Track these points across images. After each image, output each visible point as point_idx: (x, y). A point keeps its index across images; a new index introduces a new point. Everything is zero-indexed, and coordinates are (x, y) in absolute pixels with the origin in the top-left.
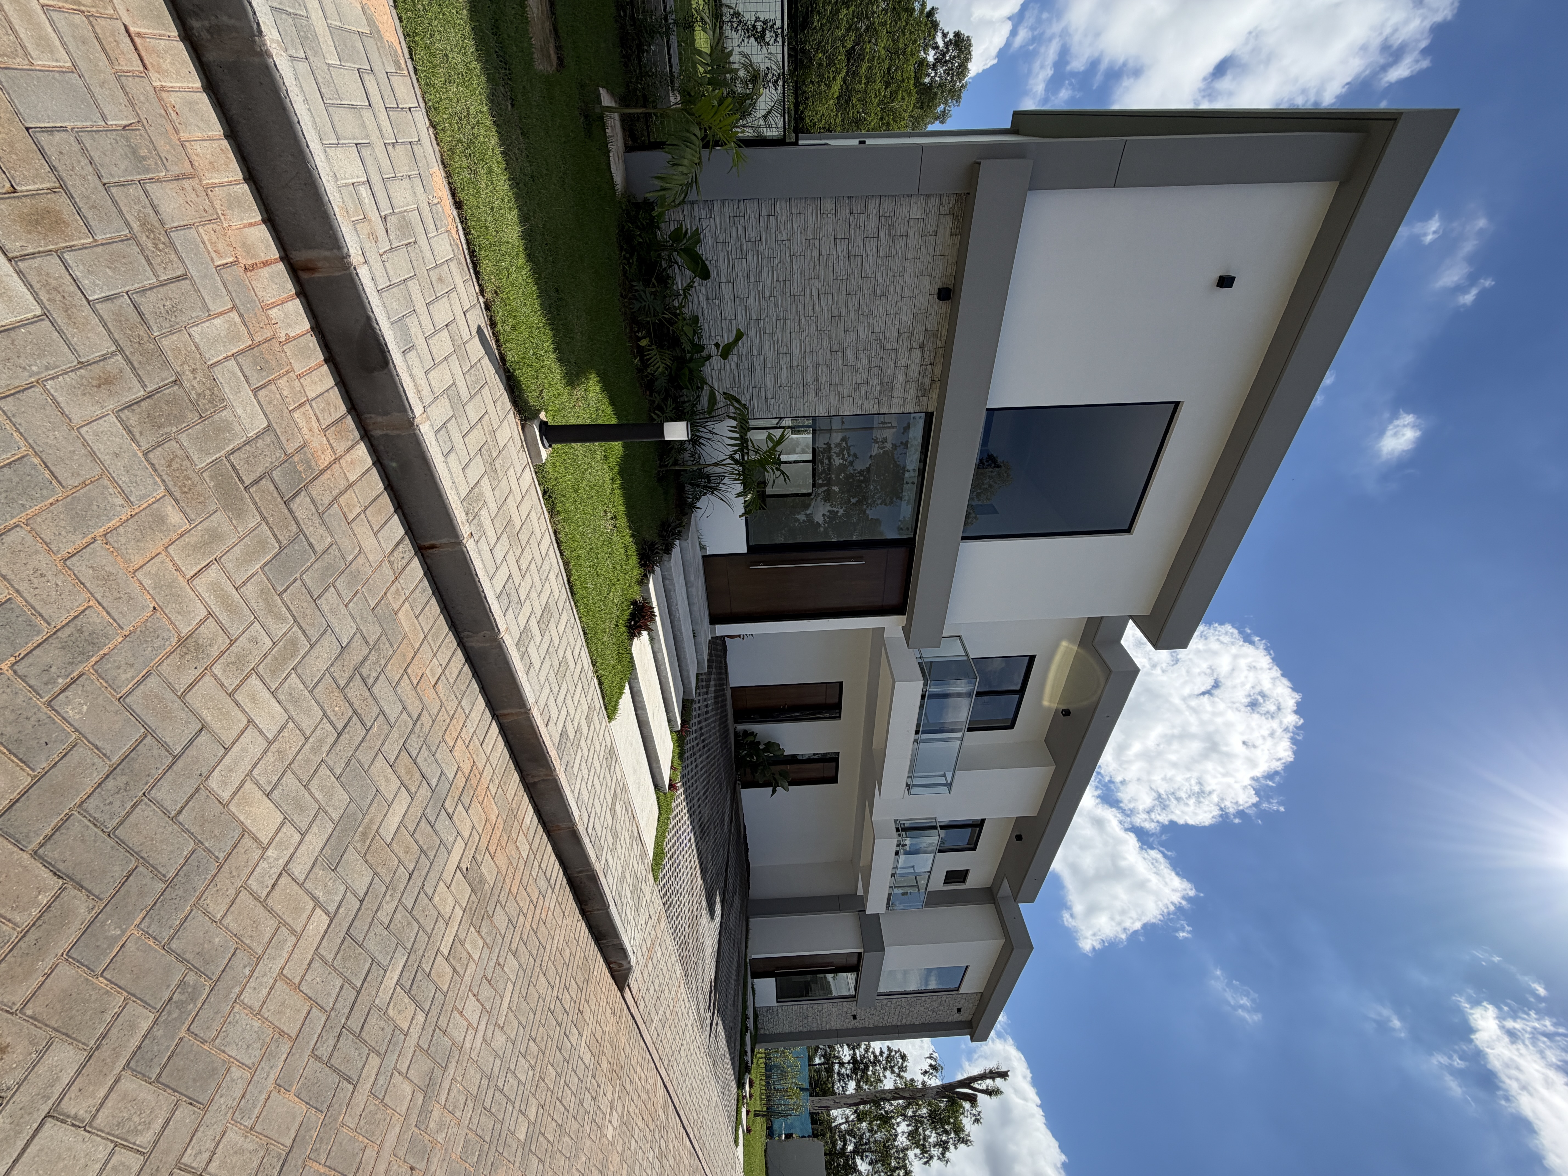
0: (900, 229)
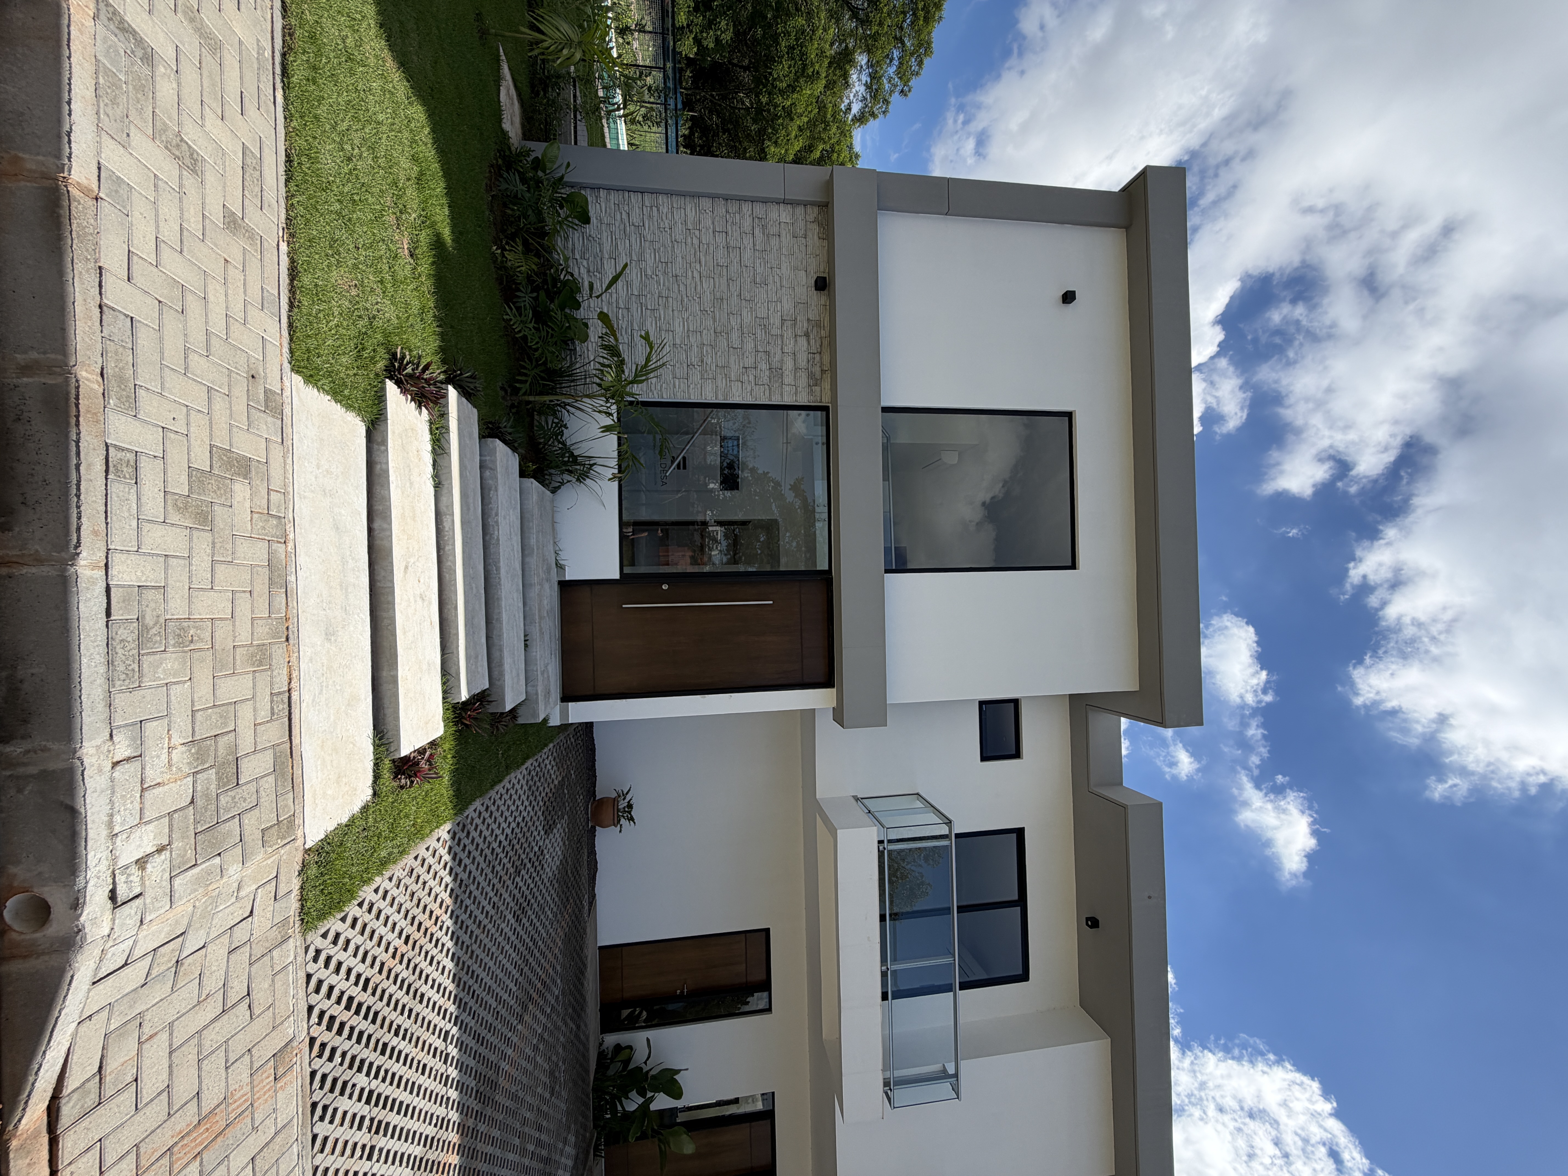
0: (774, 230)
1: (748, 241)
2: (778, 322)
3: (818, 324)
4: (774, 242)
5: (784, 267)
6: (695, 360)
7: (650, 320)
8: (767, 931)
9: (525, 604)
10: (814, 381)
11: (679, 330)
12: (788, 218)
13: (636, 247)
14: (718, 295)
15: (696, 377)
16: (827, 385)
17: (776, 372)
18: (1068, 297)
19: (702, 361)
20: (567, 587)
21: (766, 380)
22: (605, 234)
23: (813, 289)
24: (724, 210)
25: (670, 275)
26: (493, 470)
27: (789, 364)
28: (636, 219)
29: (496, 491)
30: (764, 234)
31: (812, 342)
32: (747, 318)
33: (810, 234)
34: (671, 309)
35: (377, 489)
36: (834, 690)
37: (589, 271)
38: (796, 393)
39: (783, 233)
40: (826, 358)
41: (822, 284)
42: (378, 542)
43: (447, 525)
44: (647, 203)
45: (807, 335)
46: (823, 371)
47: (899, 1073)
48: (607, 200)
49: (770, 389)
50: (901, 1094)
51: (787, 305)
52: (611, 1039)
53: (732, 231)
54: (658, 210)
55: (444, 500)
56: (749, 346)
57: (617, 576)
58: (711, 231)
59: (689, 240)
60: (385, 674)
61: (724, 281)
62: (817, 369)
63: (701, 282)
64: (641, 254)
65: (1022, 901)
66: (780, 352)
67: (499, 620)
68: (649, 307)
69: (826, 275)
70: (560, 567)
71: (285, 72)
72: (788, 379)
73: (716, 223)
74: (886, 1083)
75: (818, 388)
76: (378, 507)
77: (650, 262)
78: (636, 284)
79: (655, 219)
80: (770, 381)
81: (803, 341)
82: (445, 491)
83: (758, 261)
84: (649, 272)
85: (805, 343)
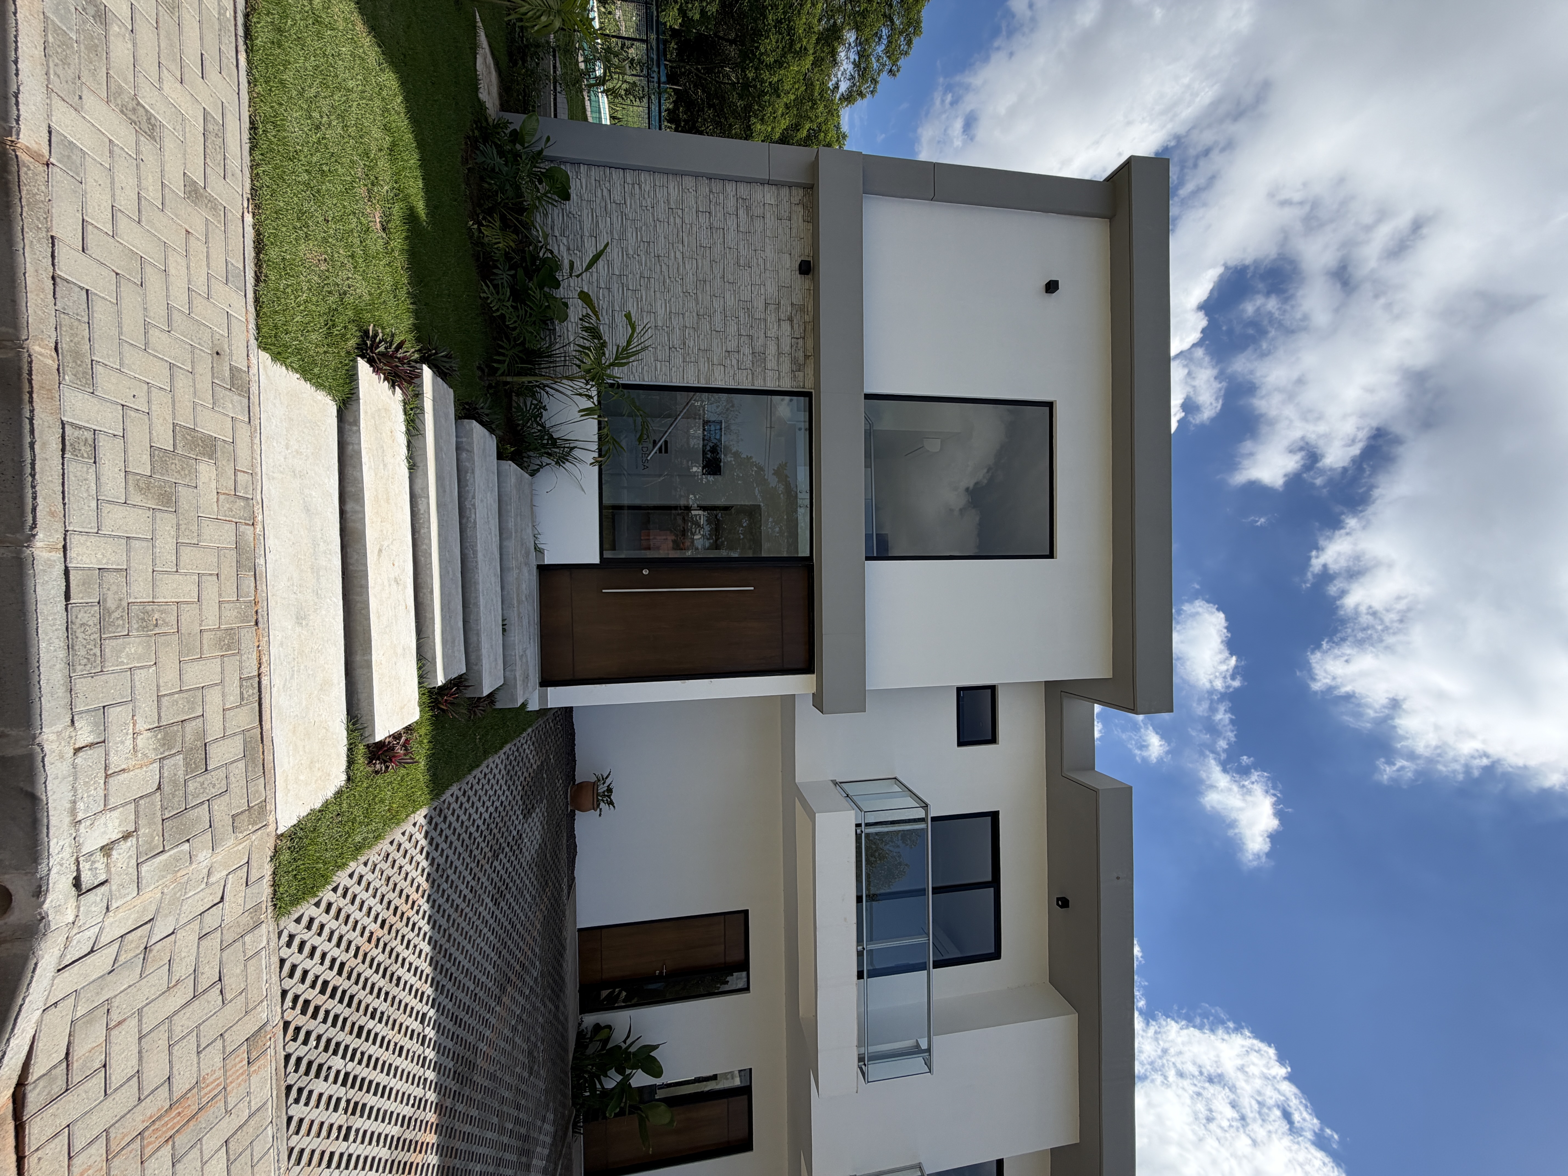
0: (758, 211)
1: (731, 223)
2: (761, 306)
3: (802, 309)
4: (758, 224)
5: (768, 250)
6: (677, 343)
7: (631, 300)
8: (746, 913)
9: (502, 588)
10: (798, 367)
11: (661, 312)
12: (773, 200)
13: (617, 226)
14: (701, 277)
15: (678, 360)
16: (810, 371)
17: (759, 357)
18: (1052, 287)
19: (684, 344)
20: (545, 571)
21: (749, 364)
22: (585, 211)
23: (797, 272)
24: (707, 190)
25: (652, 255)
26: (470, 452)
27: (772, 349)
28: (617, 196)
29: (473, 473)
30: (747, 215)
31: (796, 326)
32: (731, 301)
33: (794, 217)
34: (652, 290)
35: (349, 470)
36: (814, 677)
37: (569, 249)
38: (779, 379)
39: (768, 215)
40: (810, 343)
41: (806, 268)
42: (350, 525)
43: (422, 508)
44: (629, 180)
45: (790, 319)
46: (806, 357)
47: (873, 1049)
48: (588, 176)
49: (753, 374)
50: (874, 1069)
51: (771, 289)
52: (590, 1019)
53: (716, 212)
54: (640, 188)
55: (419, 483)
56: (732, 329)
57: (597, 560)
58: (694, 210)
59: (672, 220)
60: (358, 658)
61: (707, 262)
62: (800, 354)
63: (684, 263)
64: (623, 232)
65: (995, 882)
66: (763, 335)
67: (477, 605)
68: (631, 288)
69: (810, 259)
70: (539, 551)
71: (248, 34)
72: (771, 364)
73: (699, 203)
74: (861, 1059)
75: (801, 374)
76: (350, 489)
77: (632, 241)
78: (617, 263)
79: (637, 196)
80: (753, 366)
81: (786, 326)
82: (419, 473)
83: (742, 243)
84: (631, 252)
85: (789, 329)
